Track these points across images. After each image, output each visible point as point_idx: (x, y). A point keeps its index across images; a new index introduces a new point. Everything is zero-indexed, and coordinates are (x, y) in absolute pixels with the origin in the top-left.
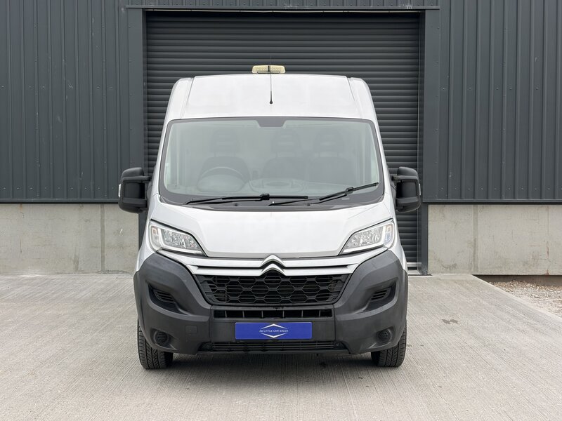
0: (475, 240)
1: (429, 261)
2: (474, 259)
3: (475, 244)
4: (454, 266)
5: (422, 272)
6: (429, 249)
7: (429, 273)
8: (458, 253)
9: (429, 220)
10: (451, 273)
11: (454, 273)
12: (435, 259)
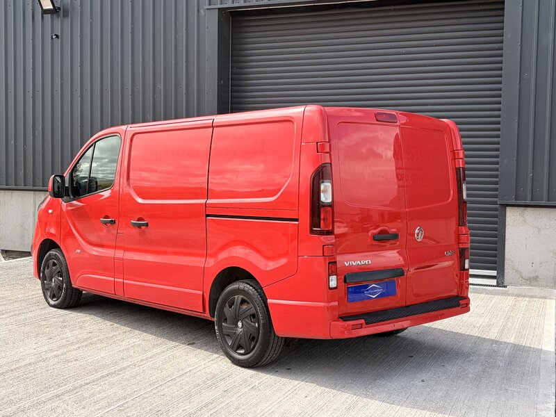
1: (506, 271)
4: (536, 278)
5: (497, 282)
6: (506, 256)
7: (505, 285)
8: (541, 263)
9: (507, 224)
10: (532, 286)
11: (535, 286)
12: (513, 269)
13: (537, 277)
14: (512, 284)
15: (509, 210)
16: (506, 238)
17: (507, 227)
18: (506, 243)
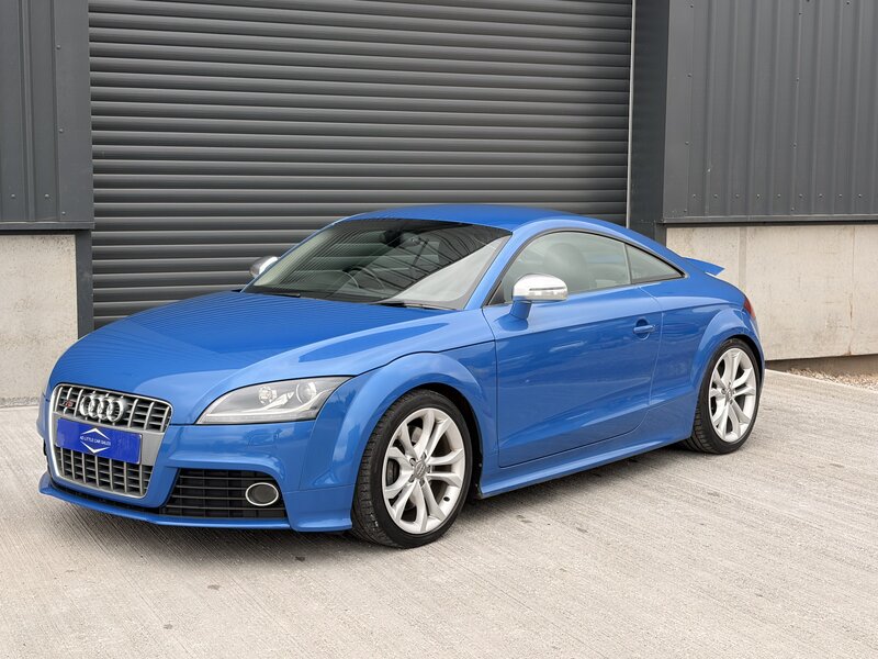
15: (670, 233)
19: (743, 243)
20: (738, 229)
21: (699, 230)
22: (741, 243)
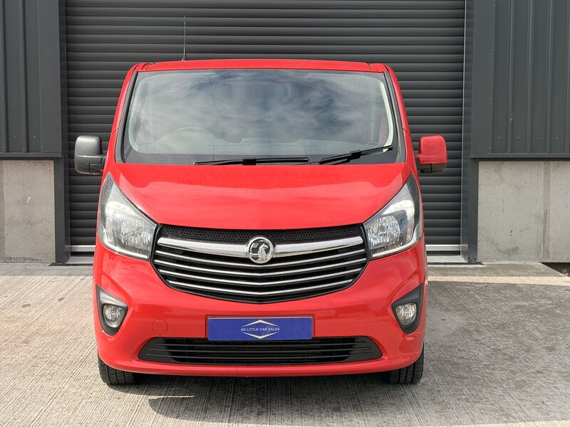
0: (546, 213)
1: (479, 244)
2: (544, 241)
3: (545, 218)
4: (516, 250)
5: (469, 259)
6: (479, 225)
7: (478, 261)
8: (521, 231)
9: (480, 183)
10: (511, 260)
11: (515, 260)
12: (488, 240)
13: (517, 248)
14: (486, 259)
15: (481, 164)
16: (479, 201)
17: (480, 187)
18: (479, 207)
19: (547, 174)
20: (542, 163)
21: (506, 163)
22: (545, 173)
